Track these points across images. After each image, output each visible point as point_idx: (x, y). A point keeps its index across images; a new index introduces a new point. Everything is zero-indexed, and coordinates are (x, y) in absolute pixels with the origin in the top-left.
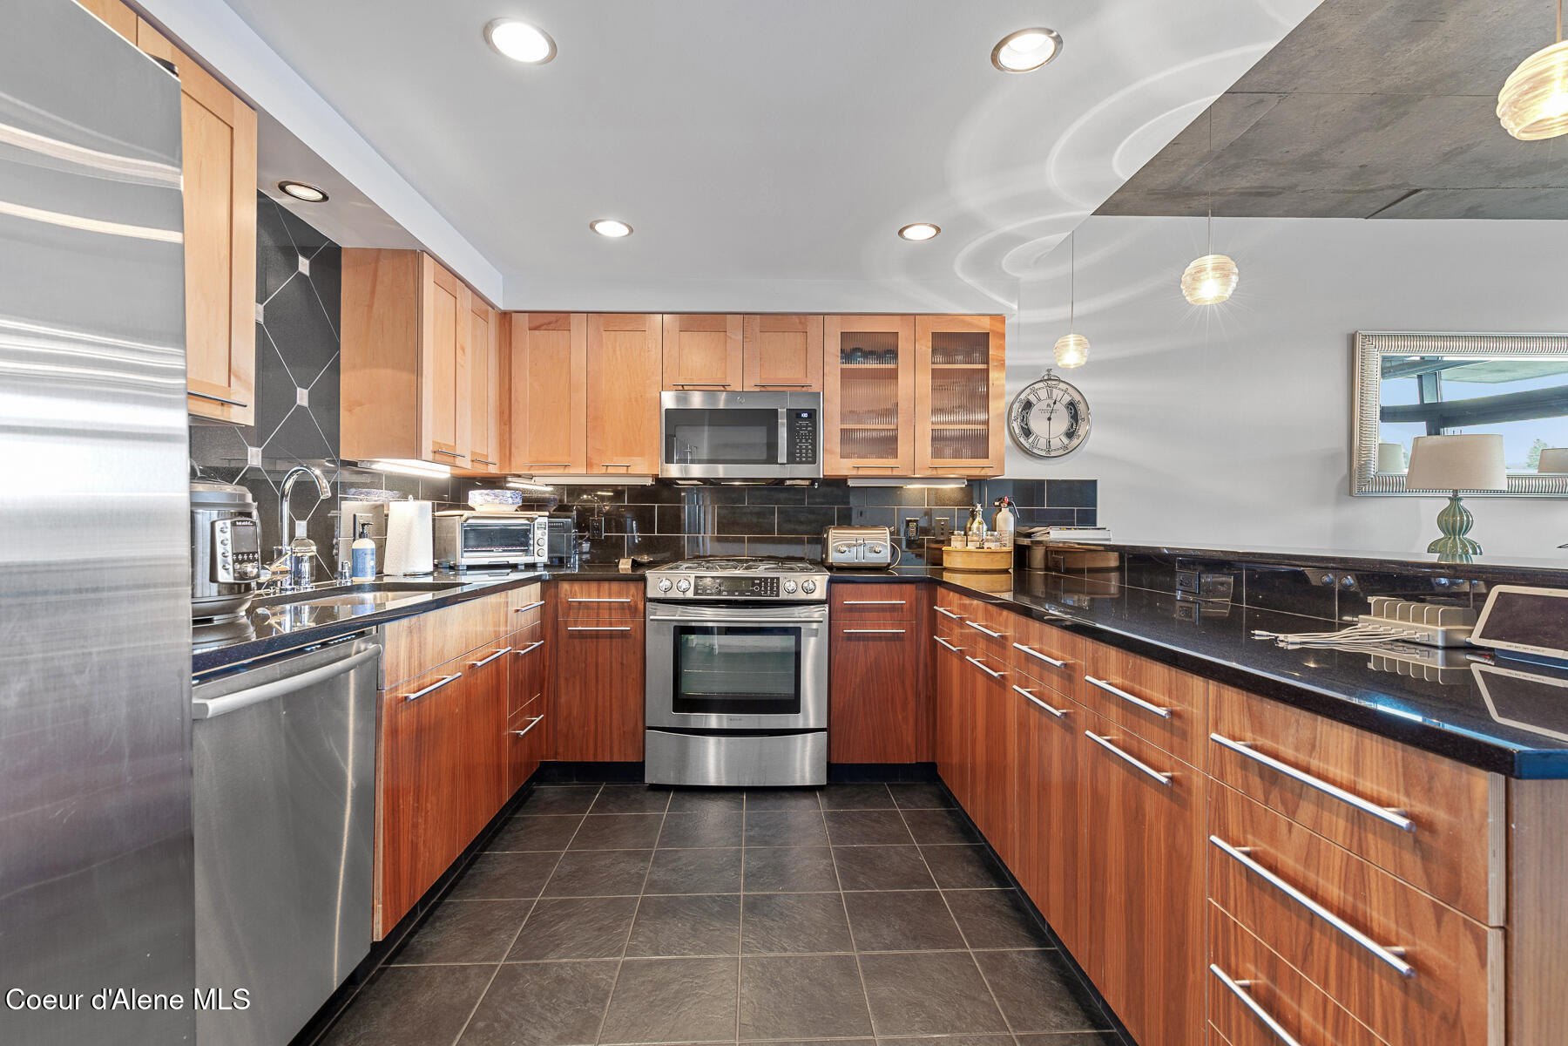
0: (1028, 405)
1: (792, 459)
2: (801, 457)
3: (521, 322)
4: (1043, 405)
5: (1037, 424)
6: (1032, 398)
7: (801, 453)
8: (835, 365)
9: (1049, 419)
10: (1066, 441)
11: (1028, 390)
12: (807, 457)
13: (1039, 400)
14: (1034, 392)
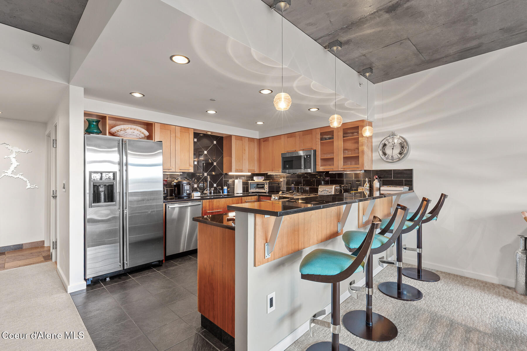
0: (385, 145)
1: (305, 168)
2: (308, 167)
3: (262, 140)
4: (391, 144)
5: (388, 151)
6: (386, 143)
7: (308, 166)
8: (319, 142)
9: (393, 149)
10: (399, 156)
11: (385, 140)
12: (309, 167)
13: (389, 143)
14: (387, 140)
